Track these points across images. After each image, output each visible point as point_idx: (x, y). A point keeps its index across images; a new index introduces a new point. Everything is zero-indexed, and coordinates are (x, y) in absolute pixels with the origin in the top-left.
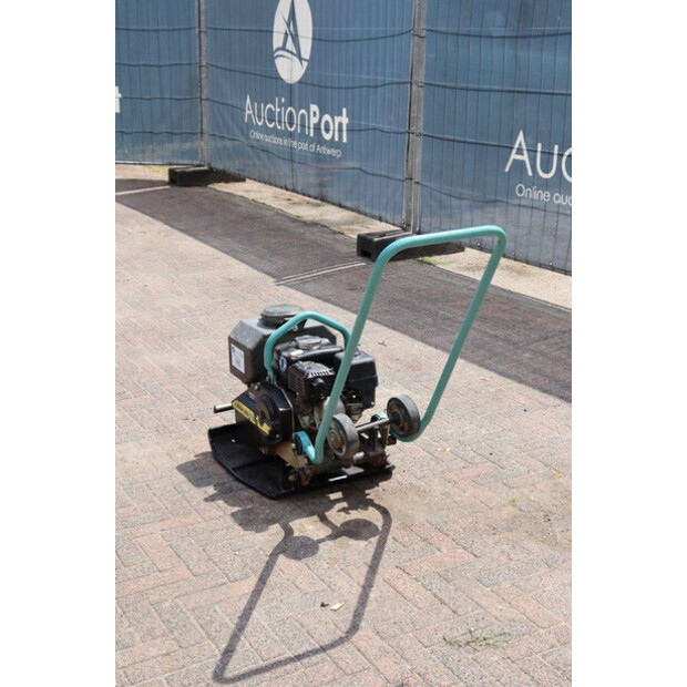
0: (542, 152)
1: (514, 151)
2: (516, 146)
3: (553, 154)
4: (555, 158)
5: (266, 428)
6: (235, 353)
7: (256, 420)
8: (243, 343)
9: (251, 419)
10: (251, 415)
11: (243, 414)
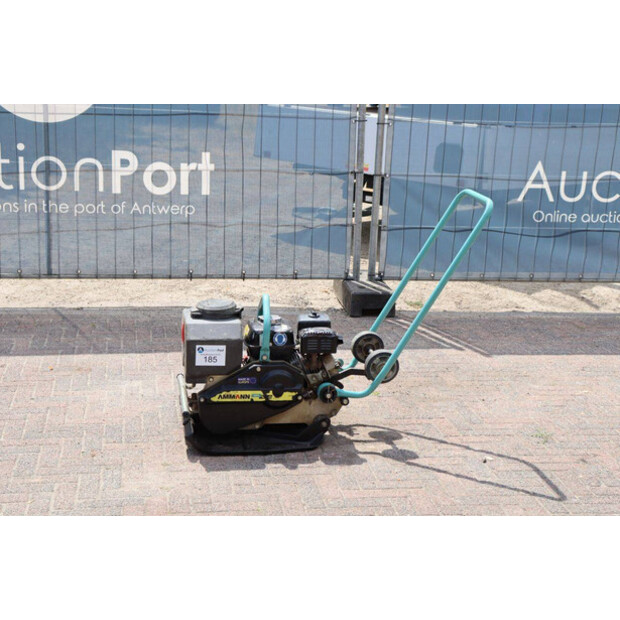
4: (584, 183)
5: (287, 396)
6: (204, 352)
7: (266, 397)
8: (220, 338)
9: (256, 399)
10: (256, 395)
11: (238, 400)
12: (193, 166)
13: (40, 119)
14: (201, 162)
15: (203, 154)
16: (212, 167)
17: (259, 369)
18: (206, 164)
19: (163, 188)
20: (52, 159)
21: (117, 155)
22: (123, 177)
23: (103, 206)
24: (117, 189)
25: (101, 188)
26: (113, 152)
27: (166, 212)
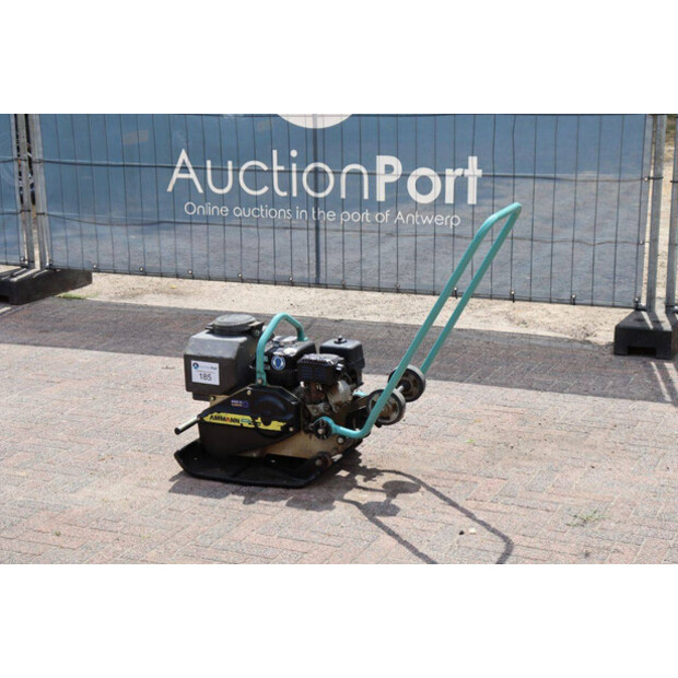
0: (212, 169)
1: (177, 171)
2: (179, 164)
3: (227, 170)
4: (230, 174)
5: (276, 426)
6: (199, 369)
7: (255, 424)
8: (214, 355)
9: (246, 425)
10: (245, 420)
11: (228, 423)
12: (459, 172)
13: (310, 125)
14: (467, 168)
15: (470, 158)
16: (479, 173)
17: (249, 393)
18: (473, 170)
19: (427, 196)
20: (321, 165)
21: (383, 161)
22: (387, 185)
23: (367, 214)
24: (381, 196)
25: (366, 196)
26: (378, 157)
27: (430, 222)
